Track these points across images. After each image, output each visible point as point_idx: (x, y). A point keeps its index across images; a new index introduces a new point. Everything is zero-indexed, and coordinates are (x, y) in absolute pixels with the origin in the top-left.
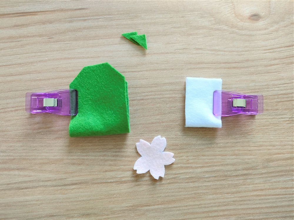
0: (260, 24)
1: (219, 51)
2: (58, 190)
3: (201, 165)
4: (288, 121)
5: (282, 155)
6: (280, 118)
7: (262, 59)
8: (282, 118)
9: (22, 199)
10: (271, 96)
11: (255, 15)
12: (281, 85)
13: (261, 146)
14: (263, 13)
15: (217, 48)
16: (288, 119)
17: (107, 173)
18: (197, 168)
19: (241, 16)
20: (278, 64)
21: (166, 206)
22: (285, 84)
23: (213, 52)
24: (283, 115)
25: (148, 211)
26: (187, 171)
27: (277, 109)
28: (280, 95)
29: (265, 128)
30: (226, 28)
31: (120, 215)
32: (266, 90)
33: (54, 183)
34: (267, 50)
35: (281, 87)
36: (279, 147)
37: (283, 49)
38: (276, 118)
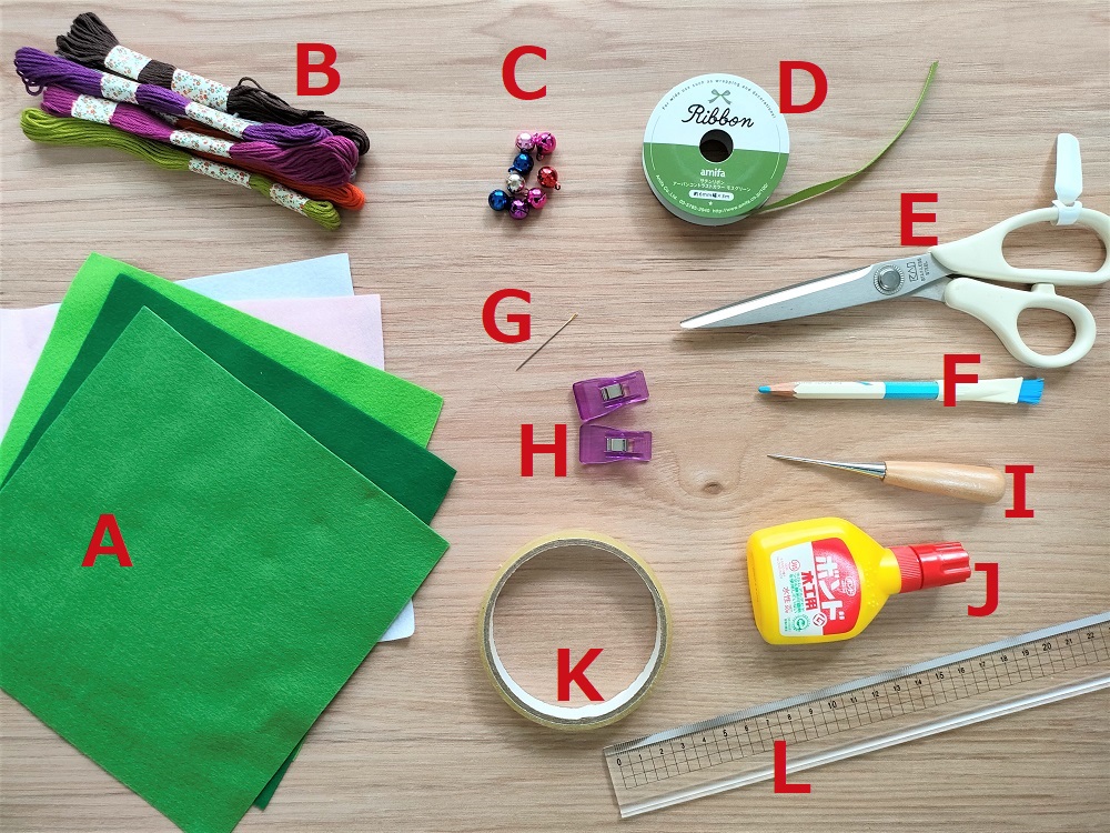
0: (720, 499)
2: (387, 747)
7: (718, 560)
8: (743, 657)
9: (333, 757)
11: (713, 485)
13: (704, 700)
14: (727, 480)
15: (645, 537)
17: (462, 726)
19: (689, 485)
21: (548, 783)
25: (520, 787)
27: (736, 643)
30: (662, 505)
31: (478, 791)
33: (382, 736)
34: (727, 544)
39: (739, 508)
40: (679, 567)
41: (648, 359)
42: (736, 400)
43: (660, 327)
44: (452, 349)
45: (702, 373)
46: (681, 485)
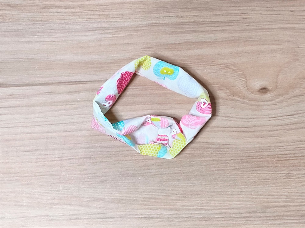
0: (268, 96)
1: (232, 117)
3: (212, 208)
4: (285, 176)
5: (278, 203)
6: (278, 174)
7: (267, 125)
8: (280, 174)
10: (272, 155)
11: (263, 89)
12: (281, 147)
13: (261, 195)
14: (271, 86)
15: (230, 115)
16: (285, 175)
18: (209, 210)
19: (252, 89)
20: (280, 130)
22: (285, 146)
23: (227, 119)
24: (281, 171)
26: (201, 212)
27: (277, 166)
28: (280, 155)
29: (265, 181)
30: (239, 99)
32: (268, 150)
34: (271, 118)
35: (281, 148)
36: (277, 197)
37: (286, 117)
38: (275, 174)
39: (277, 100)
40: (247, 129)
41: (230, 27)
42: (274, 47)
43: (236, 12)
44: (132, 23)
45: (257, 34)
46: (248, 89)
